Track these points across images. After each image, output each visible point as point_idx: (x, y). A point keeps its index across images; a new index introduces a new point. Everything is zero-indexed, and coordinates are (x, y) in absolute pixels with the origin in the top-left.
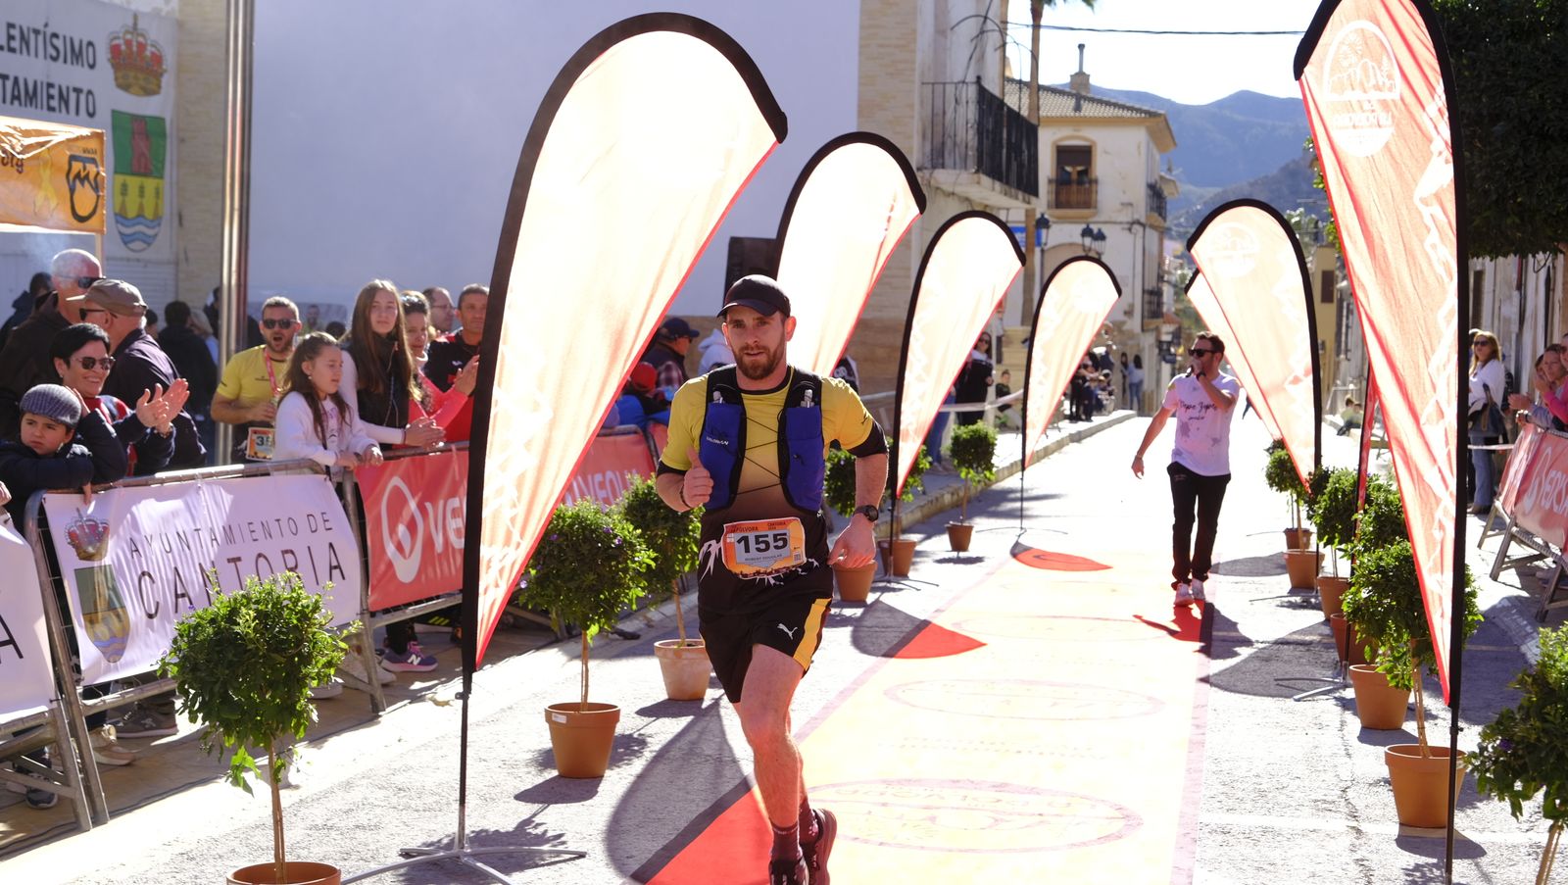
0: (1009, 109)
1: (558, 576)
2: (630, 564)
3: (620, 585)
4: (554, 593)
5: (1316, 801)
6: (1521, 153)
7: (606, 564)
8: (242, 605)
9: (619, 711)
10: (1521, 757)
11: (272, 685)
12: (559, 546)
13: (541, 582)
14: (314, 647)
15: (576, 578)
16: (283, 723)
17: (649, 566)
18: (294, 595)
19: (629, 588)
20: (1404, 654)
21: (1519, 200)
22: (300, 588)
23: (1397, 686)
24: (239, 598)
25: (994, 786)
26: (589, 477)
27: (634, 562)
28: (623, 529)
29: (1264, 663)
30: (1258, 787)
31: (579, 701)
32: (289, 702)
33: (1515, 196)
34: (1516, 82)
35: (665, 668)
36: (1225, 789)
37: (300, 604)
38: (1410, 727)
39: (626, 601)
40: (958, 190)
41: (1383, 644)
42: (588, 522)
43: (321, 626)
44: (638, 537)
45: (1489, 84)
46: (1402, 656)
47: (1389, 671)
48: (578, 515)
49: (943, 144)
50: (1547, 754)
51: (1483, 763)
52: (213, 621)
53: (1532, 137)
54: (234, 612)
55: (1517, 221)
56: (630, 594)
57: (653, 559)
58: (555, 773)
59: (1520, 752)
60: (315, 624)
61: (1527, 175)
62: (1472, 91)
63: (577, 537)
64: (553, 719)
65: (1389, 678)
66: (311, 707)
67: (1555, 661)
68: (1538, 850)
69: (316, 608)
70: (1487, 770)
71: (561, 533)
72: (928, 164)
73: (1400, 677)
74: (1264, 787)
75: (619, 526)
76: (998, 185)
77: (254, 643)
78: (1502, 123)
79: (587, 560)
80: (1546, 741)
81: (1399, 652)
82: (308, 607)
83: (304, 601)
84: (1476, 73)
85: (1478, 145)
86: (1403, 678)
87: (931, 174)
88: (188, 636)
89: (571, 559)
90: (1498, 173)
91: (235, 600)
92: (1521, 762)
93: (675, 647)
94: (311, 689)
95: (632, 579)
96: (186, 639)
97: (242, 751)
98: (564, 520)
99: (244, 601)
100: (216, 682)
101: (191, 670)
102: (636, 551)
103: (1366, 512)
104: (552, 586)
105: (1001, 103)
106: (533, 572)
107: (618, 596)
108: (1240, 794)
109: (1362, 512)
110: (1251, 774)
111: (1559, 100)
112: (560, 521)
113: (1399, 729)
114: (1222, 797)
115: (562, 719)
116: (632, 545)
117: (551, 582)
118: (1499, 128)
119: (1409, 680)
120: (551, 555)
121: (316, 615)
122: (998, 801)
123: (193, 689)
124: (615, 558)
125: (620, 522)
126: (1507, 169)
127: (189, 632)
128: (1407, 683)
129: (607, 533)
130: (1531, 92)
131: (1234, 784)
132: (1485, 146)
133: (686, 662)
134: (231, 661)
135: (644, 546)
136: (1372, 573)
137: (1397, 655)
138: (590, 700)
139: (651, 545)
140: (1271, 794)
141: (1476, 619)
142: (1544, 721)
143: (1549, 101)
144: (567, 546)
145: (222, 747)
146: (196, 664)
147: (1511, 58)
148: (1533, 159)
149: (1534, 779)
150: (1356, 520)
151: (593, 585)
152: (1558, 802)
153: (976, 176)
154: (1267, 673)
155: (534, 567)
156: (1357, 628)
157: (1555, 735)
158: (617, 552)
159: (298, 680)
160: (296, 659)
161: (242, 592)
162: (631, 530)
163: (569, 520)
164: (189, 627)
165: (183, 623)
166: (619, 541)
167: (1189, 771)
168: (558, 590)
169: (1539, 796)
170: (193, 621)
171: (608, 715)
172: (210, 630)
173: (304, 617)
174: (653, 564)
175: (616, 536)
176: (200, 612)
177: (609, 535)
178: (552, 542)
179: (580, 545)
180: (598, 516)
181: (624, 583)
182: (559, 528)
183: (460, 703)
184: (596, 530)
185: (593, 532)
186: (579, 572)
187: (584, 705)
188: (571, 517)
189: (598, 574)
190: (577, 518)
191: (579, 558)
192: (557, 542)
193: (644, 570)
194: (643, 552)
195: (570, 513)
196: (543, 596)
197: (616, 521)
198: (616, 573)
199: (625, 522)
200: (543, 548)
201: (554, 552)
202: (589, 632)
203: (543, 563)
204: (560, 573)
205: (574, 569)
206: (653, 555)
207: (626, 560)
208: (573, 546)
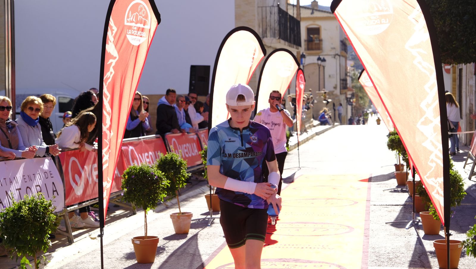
0: (290, 15)
1: (135, 191)
2: (160, 185)
3: (157, 193)
4: (133, 197)
7: (152, 185)
8: (23, 205)
9: (159, 238)
11: (35, 233)
12: (134, 179)
13: (128, 193)
15: (142, 191)
16: (40, 247)
17: (167, 186)
19: (161, 194)
22: (43, 198)
24: (21, 202)
25: (294, 260)
27: (162, 184)
28: (158, 173)
30: (389, 257)
31: (144, 235)
32: (41, 239)
35: (174, 223)
36: (377, 258)
37: (44, 204)
39: (160, 199)
42: (145, 171)
44: (163, 175)
47: (434, 214)
52: (12, 211)
54: (20, 208)
56: (161, 196)
57: (169, 183)
58: (136, 262)
60: (50, 211)
63: (141, 176)
64: (135, 242)
65: (434, 216)
69: (50, 205)
71: (136, 175)
74: (391, 257)
75: (156, 172)
77: (28, 219)
79: (145, 185)
82: (46, 205)
88: (4, 217)
89: (139, 184)
91: (20, 203)
93: (177, 215)
95: (161, 191)
96: (3, 218)
97: (24, 258)
98: (136, 170)
99: (24, 204)
100: (14, 233)
101: (5, 229)
102: (163, 181)
104: (133, 194)
105: (286, 14)
106: (126, 190)
107: (157, 197)
108: (382, 260)
110: (386, 252)
112: (135, 170)
114: (376, 261)
115: (138, 242)
116: (161, 179)
121: (49, 208)
122: (296, 265)
123: (6, 236)
124: (155, 183)
127: (4, 216)
129: (152, 174)
131: (380, 256)
133: (181, 220)
134: (20, 225)
138: (148, 235)
139: (168, 178)
140: (393, 259)
141: (463, 194)
144: (138, 179)
145: (17, 256)
146: (7, 227)
151: (148, 193)
153: (279, 40)
155: (126, 188)
158: (156, 181)
160: (43, 224)
161: (23, 200)
162: (161, 173)
163: (138, 170)
164: (4, 214)
165: (2, 212)
166: (157, 177)
167: (364, 252)
168: (135, 195)
170: (5, 212)
171: (155, 240)
172: (12, 214)
173: (45, 208)
174: (169, 185)
175: (155, 175)
176: (8, 208)
177: (152, 175)
178: (132, 178)
179: (143, 179)
180: (149, 168)
181: (159, 192)
182: (135, 173)
183: (100, 238)
184: (148, 173)
185: (147, 174)
186: (142, 189)
187: (146, 237)
188: (139, 169)
189: (149, 189)
190: (141, 169)
191: (142, 184)
192: (134, 178)
193: (166, 187)
194: (165, 181)
195: (139, 167)
196: (129, 198)
197: (155, 170)
198: (156, 189)
199: (158, 170)
200: (129, 180)
201: (133, 182)
202: (146, 210)
203: (129, 186)
204: (136, 189)
205: (140, 188)
206: (169, 182)
207: (159, 184)
208: (140, 180)
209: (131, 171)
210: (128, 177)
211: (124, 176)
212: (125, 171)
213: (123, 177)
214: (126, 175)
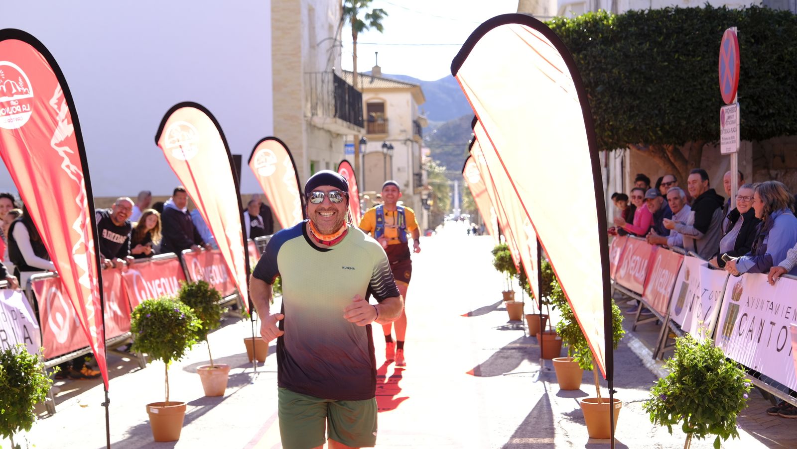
0: (349, 86)
1: (151, 335)
2: (189, 328)
3: (183, 339)
4: (149, 345)
5: (546, 429)
6: (611, 100)
7: (176, 328)
9: (185, 406)
10: (671, 403)
11: (12, 404)
12: (151, 320)
13: (142, 339)
14: (34, 383)
15: (161, 336)
16: (19, 425)
17: (199, 328)
18: (23, 355)
19: (189, 340)
20: (587, 352)
21: (611, 123)
22: (26, 351)
23: (584, 369)
26: (153, 282)
28: (184, 309)
29: (505, 359)
31: (164, 401)
32: (23, 413)
33: (608, 122)
34: (606, 65)
35: (204, 381)
36: (500, 426)
37: (26, 360)
38: (584, 387)
39: (187, 347)
40: (326, 127)
41: (577, 347)
42: (167, 307)
43: (38, 371)
44: (193, 313)
45: (593, 67)
46: (586, 353)
47: (581, 361)
48: (160, 303)
49: (317, 104)
50: (685, 401)
51: (652, 407)
53: (615, 92)
55: (610, 134)
56: (189, 343)
57: (202, 324)
58: (152, 439)
59: (671, 400)
60: (34, 371)
61: (614, 111)
62: (585, 71)
63: (160, 315)
64: (151, 411)
65: (580, 365)
66: (34, 414)
67: (685, 354)
68: (659, 447)
69: (35, 362)
70: (654, 410)
71: (152, 313)
72: (309, 114)
73: (586, 363)
75: (182, 309)
76: (345, 124)
77: (3, 383)
78: (601, 86)
79: (166, 327)
80: (685, 394)
81: (584, 351)
82: (30, 361)
83: (28, 359)
84: (587, 62)
85: (590, 97)
86: (587, 365)
87: (311, 118)
89: (158, 326)
90: (600, 110)
92: (671, 405)
93: (208, 369)
94: (34, 406)
95: (190, 335)
98: (153, 307)
102: (192, 320)
103: (557, 281)
104: (148, 341)
105: (344, 82)
107: (184, 345)
109: (555, 281)
110: (510, 417)
111: (627, 74)
112: (150, 306)
113: (578, 389)
114: (500, 430)
115: (155, 410)
116: (189, 318)
117: (147, 340)
118: (599, 89)
119: (590, 365)
120: (147, 325)
121: (35, 366)
124: (181, 325)
125: (183, 306)
126: (604, 108)
128: (589, 367)
129: (176, 311)
130: (614, 71)
131: (504, 423)
132: (593, 97)
133: (214, 376)
135: (196, 318)
136: (569, 312)
137: (583, 353)
138: (170, 400)
139: (198, 318)
141: (621, 332)
142: (683, 384)
143: (623, 75)
144: (156, 320)
147: (603, 54)
148: (617, 103)
149: (678, 414)
150: (552, 286)
151: (170, 340)
152: (689, 424)
153: (334, 120)
154: (508, 364)
155: (137, 331)
156: (563, 340)
157: (688, 391)
158: (183, 321)
159: (27, 401)
160: (25, 389)
162: (189, 309)
163: (154, 307)
166: (183, 316)
167: (480, 417)
168: (151, 342)
169: (682, 422)
171: (178, 407)
173: (30, 366)
174: (201, 327)
175: (181, 313)
177: (176, 313)
178: (147, 318)
179: (163, 319)
180: (171, 303)
181: (186, 337)
182: (151, 310)
183: (104, 408)
184: (171, 310)
185: (169, 311)
186: (162, 333)
187: (168, 403)
188: (156, 305)
189: (173, 334)
190: (160, 304)
191: (162, 326)
192: (150, 318)
193: (196, 330)
194: (195, 321)
195: (156, 302)
196: (143, 346)
197: (181, 305)
198: (183, 333)
199: (185, 305)
200: (142, 321)
201: (148, 323)
202: (168, 364)
203: (142, 329)
204: (153, 334)
205: (160, 332)
206: (201, 322)
207: (186, 325)
208: (158, 319)
209: (145, 308)
210: (140, 317)
211: (134, 314)
212: (136, 307)
213: (133, 316)
214: (137, 314)
